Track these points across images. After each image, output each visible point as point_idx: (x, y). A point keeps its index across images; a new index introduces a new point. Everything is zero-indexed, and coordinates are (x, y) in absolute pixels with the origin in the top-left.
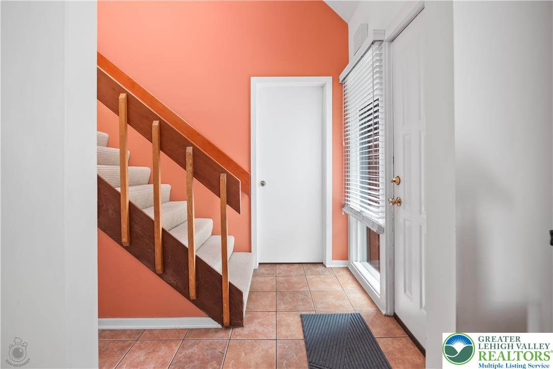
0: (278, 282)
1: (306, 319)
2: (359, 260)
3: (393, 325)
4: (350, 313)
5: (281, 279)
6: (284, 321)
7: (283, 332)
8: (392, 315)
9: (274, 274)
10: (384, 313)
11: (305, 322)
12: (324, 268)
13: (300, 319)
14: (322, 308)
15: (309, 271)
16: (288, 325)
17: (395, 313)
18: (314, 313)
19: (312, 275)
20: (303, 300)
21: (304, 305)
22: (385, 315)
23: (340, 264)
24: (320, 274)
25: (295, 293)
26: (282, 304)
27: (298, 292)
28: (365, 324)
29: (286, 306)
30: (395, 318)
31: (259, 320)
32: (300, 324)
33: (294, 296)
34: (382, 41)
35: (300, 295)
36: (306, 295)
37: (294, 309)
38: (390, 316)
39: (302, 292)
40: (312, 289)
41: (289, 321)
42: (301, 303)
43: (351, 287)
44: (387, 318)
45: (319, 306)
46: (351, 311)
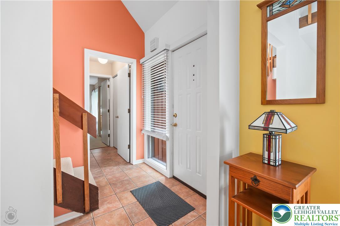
0: (108, 179)
1: (135, 192)
2: (150, 157)
3: (174, 181)
4: (154, 182)
5: (110, 177)
6: (123, 197)
7: (125, 202)
8: (172, 177)
9: (103, 175)
10: (169, 177)
11: (135, 193)
12: (132, 165)
13: (131, 193)
14: (140, 184)
15: (124, 169)
16: (126, 198)
17: (174, 176)
18: (137, 188)
19: (127, 170)
20: (128, 184)
21: (130, 186)
22: (169, 178)
23: (141, 161)
24: (132, 169)
25: (122, 182)
26: (117, 189)
27: (123, 181)
28: (163, 184)
29: (120, 189)
30: (174, 178)
31: (107, 202)
32: (133, 196)
33: (122, 183)
34: (169, 50)
35: (126, 182)
36: (128, 181)
37: (126, 190)
38: (171, 178)
39: (126, 180)
40: (131, 177)
41: (126, 196)
42: (128, 185)
43: (149, 171)
44: (171, 179)
45: (138, 184)
46: (154, 181)
